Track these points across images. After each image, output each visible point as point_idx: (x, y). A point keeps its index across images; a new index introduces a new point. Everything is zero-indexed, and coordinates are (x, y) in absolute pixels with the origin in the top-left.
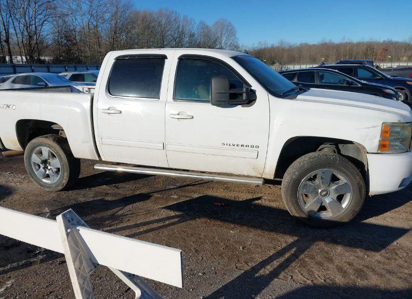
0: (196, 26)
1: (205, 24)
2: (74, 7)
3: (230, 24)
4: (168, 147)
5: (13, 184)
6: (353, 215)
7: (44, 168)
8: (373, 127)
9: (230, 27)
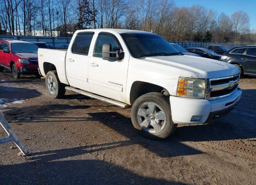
0: (218, 16)
1: (225, 15)
2: (139, 7)
3: (245, 14)
4: (89, 81)
5: (44, 93)
6: (166, 134)
7: (51, 86)
8: (174, 79)
9: (245, 17)
